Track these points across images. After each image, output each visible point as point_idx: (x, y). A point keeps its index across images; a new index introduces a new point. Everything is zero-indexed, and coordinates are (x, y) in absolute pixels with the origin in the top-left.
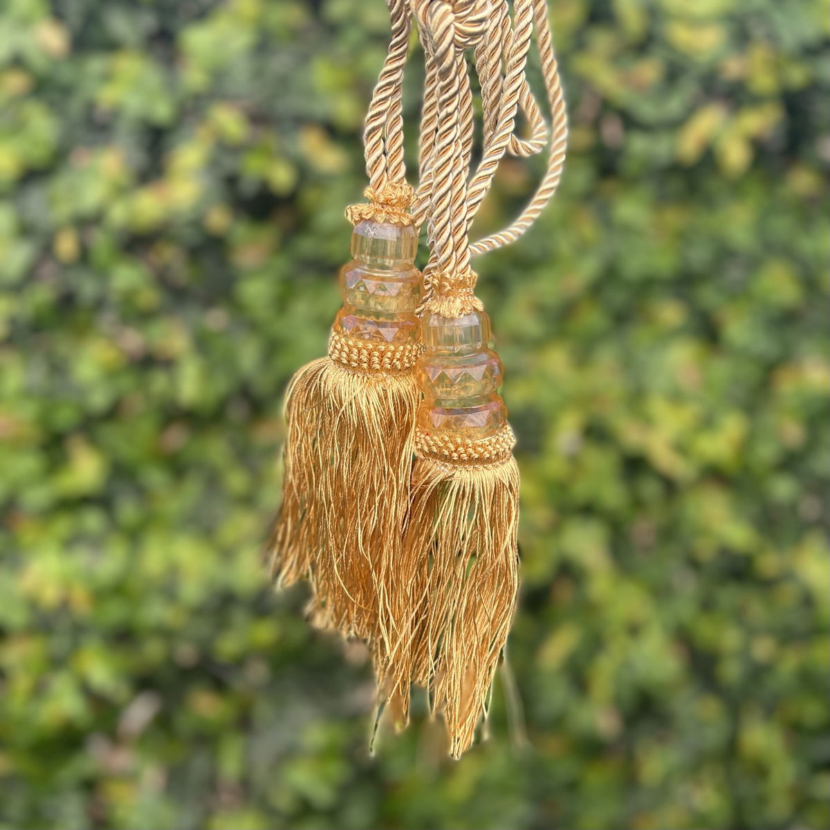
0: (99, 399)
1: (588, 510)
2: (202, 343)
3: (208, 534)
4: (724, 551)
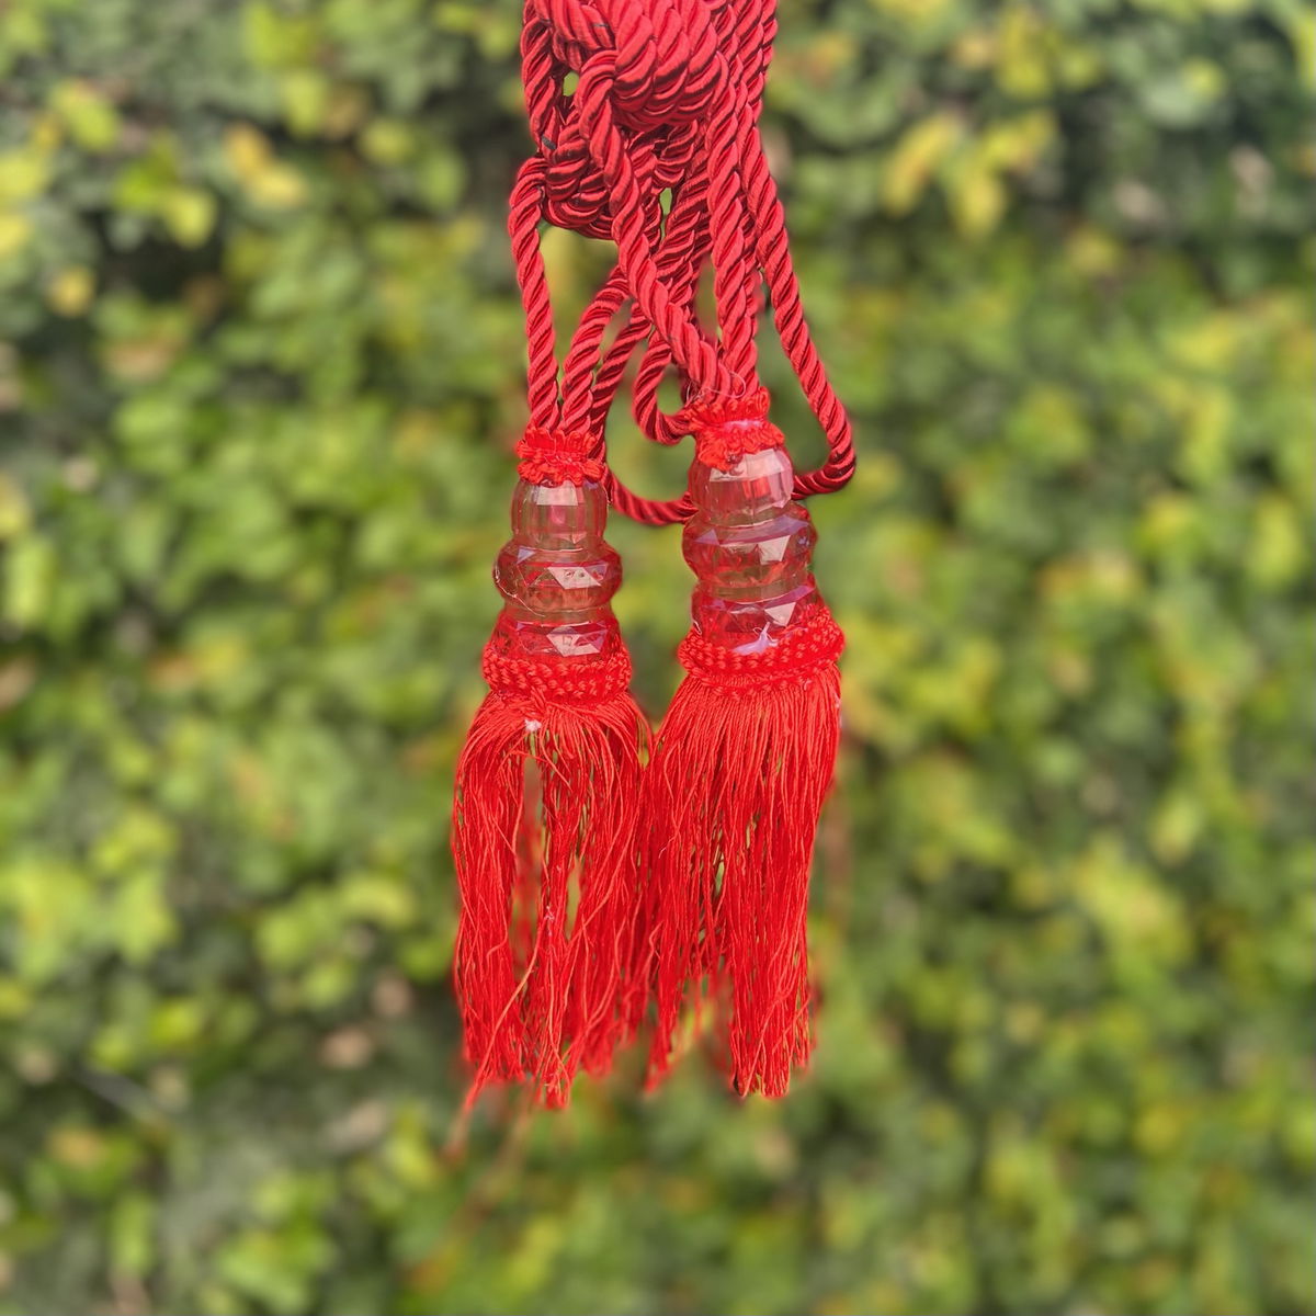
2: (49, 516)
3: (79, 853)
4: (963, 866)
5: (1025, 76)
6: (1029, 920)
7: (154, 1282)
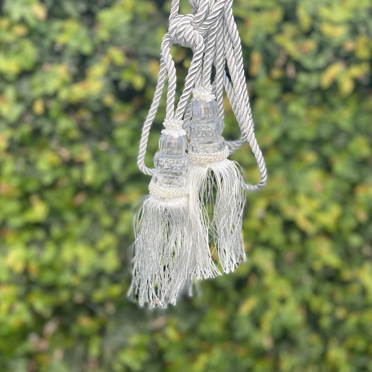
0: (48, 179)
1: (266, 244)
2: (96, 156)
3: (92, 243)
4: (326, 267)
5: (363, 54)
6: (344, 284)
7: (100, 359)
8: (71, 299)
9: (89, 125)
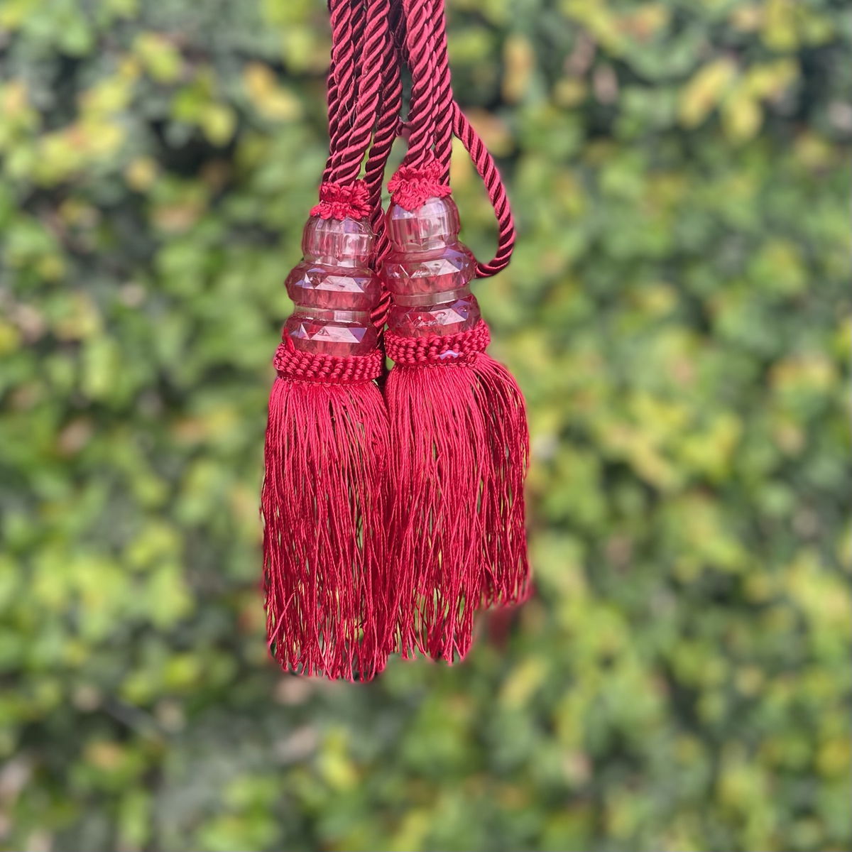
1: (563, 525)
2: (113, 323)
3: (115, 552)
4: (709, 571)
5: (781, 36)
6: (755, 610)
8: (67, 701)
9: (92, 240)
